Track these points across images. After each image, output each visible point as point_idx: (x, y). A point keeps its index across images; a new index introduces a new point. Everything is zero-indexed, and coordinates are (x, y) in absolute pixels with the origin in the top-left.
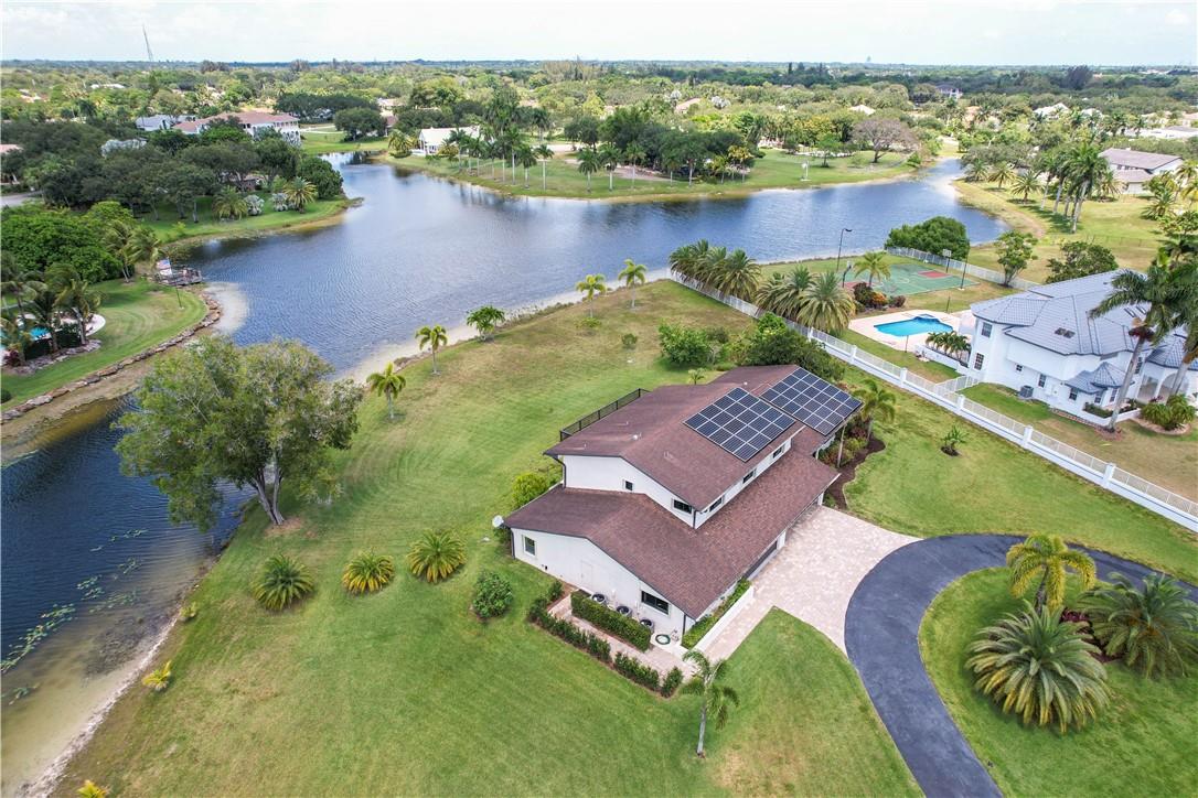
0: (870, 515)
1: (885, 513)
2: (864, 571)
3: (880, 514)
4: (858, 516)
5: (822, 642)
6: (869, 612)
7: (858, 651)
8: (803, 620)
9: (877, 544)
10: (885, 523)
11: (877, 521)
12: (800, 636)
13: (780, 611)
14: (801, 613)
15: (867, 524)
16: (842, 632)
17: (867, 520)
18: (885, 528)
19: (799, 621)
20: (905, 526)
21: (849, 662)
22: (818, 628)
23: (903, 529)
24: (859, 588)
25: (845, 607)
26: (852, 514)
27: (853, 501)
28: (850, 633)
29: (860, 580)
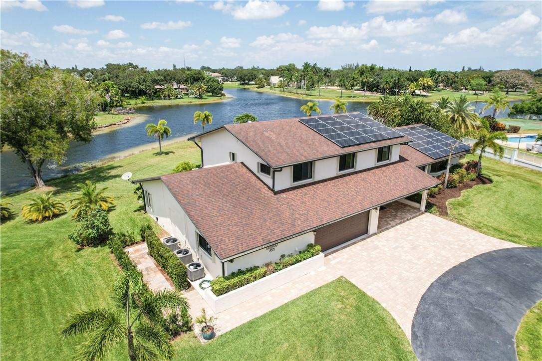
0: (470, 223)
1: (486, 223)
2: (454, 262)
3: (480, 223)
4: (458, 222)
5: (382, 319)
6: (452, 299)
7: (426, 339)
8: (369, 294)
9: (473, 244)
10: (485, 230)
11: (477, 227)
12: (358, 309)
13: (347, 281)
14: (370, 287)
15: (465, 229)
16: (412, 314)
17: (466, 225)
18: (484, 233)
19: (364, 295)
20: (507, 234)
21: (411, 349)
22: (384, 305)
23: (504, 236)
24: (444, 275)
25: (423, 290)
26: (452, 220)
27: (455, 212)
28: (422, 316)
29: (447, 269)
